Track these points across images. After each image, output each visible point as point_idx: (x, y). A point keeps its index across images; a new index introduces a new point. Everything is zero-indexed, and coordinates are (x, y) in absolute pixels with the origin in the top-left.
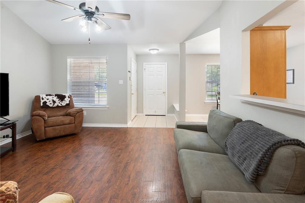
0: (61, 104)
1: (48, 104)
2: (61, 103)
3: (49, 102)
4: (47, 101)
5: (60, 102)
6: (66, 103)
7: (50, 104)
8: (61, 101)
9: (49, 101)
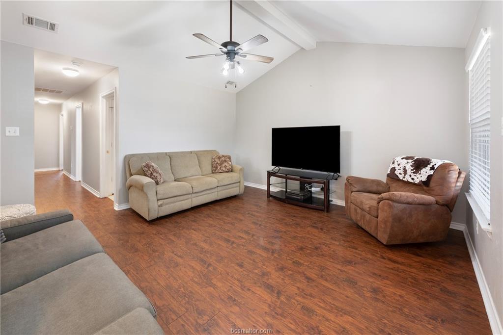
0: (413, 179)
1: (397, 172)
2: (412, 177)
3: (399, 169)
4: (397, 168)
5: (412, 174)
6: (421, 179)
7: (400, 174)
8: (414, 173)
9: (399, 167)
